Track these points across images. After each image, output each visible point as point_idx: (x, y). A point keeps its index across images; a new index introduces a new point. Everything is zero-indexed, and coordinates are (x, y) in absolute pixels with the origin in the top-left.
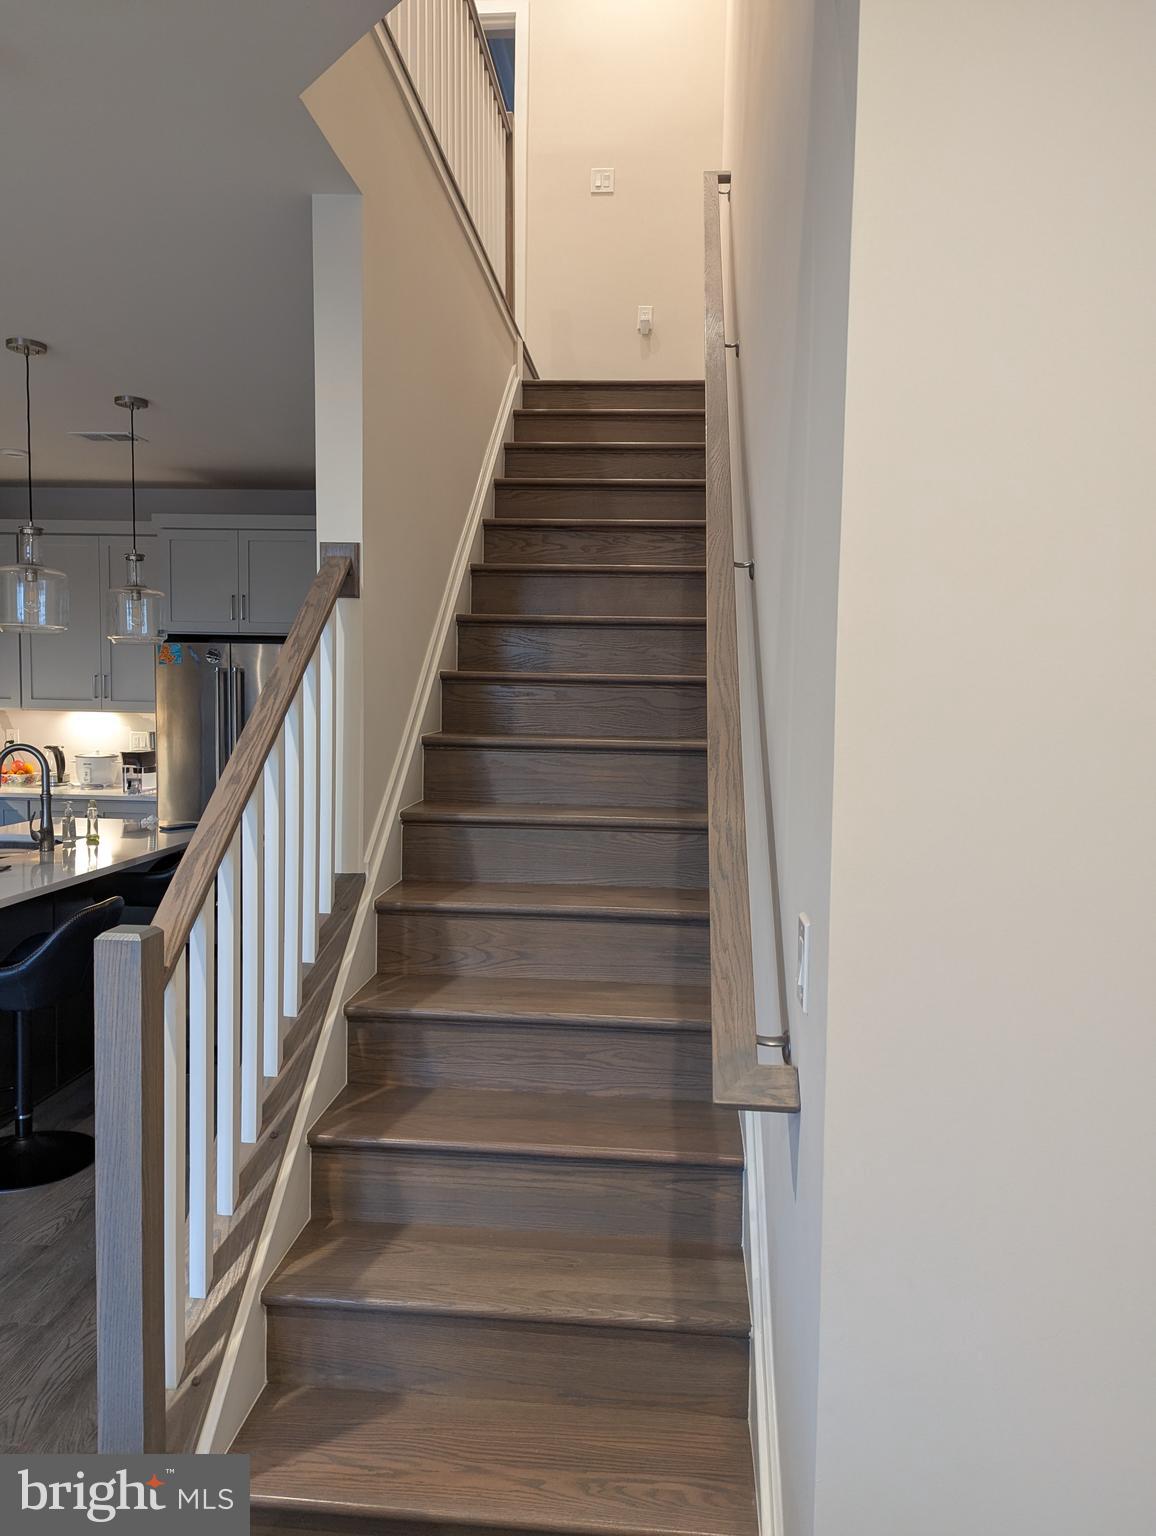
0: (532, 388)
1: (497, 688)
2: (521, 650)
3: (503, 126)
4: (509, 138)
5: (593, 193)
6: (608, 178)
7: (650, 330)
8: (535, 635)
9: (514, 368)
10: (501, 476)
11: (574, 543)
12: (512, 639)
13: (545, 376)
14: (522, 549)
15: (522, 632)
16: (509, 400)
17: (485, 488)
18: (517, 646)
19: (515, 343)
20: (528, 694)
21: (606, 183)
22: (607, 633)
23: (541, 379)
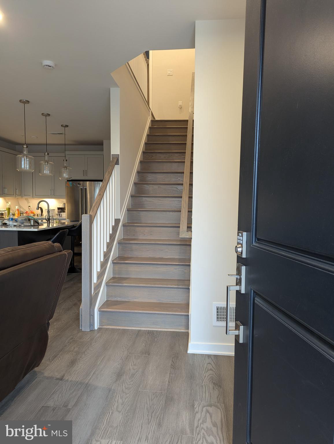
0: (154, 122)
1: (145, 186)
2: (151, 178)
3: (147, 63)
4: (148, 65)
5: (168, 75)
6: (171, 72)
7: (181, 107)
8: (154, 175)
9: (149, 117)
10: (146, 142)
11: (162, 156)
12: (149, 176)
13: (157, 119)
14: (151, 157)
15: (151, 174)
16: (148, 124)
17: (143, 144)
18: (150, 177)
19: (149, 111)
20: (152, 187)
21: (171, 73)
22: (169, 175)
23: (156, 119)
